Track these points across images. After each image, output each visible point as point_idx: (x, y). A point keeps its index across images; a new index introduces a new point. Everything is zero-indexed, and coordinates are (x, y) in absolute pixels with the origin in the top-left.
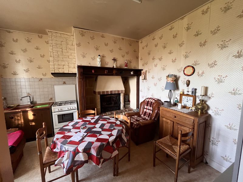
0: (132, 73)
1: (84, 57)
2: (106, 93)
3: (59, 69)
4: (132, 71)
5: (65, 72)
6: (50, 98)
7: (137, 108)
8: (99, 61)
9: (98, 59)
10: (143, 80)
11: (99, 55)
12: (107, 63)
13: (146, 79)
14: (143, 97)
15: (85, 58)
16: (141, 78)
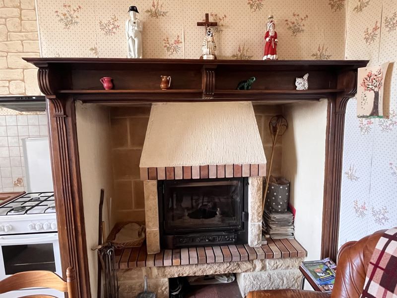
0: (302, 84)
1: (69, 22)
2: (179, 176)
3: (9, 81)
4: (301, 77)
5: (29, 94)
6: (16, 180)
7: (322, 258)
8: (132, 34)
9: (128, 27)
10: (365, 121)
11: (134, 9)
12: (172, 41)
13: (386, 115)
14: (361, 211)
15: (72, 27)
16: (354, 107)
